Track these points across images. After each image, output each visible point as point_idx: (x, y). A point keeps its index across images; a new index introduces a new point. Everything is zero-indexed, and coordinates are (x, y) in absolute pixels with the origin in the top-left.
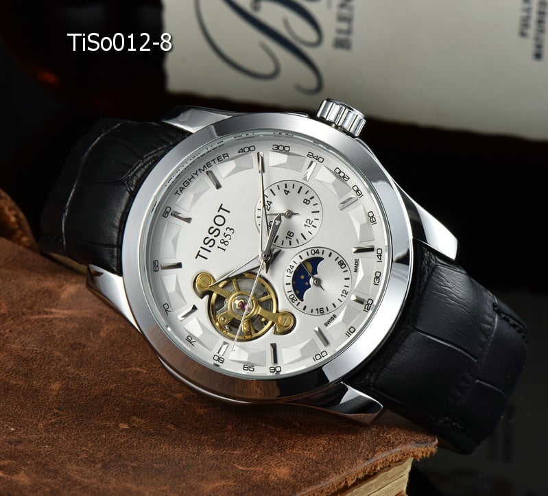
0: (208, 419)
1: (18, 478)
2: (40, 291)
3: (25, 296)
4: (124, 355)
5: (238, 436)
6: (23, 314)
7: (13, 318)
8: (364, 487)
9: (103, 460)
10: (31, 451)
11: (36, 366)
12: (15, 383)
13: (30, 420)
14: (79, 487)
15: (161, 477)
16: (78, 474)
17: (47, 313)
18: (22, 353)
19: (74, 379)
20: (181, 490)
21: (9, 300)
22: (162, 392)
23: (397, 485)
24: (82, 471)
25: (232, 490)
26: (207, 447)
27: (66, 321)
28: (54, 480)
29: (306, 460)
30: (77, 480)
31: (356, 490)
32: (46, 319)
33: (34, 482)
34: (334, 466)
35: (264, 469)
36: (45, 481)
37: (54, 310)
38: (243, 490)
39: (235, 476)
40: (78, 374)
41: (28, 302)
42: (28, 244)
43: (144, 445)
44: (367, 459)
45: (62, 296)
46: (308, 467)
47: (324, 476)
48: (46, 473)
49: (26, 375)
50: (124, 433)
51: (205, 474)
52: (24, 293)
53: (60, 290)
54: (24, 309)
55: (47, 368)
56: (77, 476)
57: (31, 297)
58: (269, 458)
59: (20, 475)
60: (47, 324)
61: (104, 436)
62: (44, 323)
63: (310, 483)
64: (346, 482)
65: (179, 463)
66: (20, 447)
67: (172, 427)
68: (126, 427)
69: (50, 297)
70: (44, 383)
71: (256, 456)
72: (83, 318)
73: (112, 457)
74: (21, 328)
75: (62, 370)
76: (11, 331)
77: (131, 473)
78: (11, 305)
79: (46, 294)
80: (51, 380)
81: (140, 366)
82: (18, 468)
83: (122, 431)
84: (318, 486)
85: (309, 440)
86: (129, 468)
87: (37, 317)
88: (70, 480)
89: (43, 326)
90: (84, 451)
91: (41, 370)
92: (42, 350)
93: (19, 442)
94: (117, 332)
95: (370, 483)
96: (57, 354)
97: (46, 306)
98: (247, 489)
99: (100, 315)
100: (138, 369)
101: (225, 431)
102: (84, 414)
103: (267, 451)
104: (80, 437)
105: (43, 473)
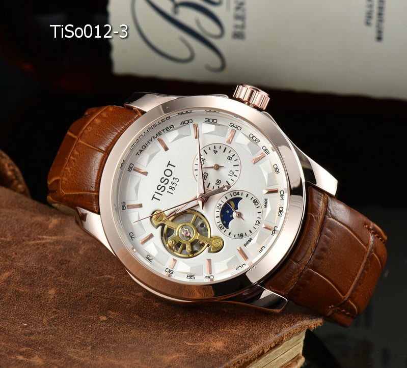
0: (162, 310)
1: (34, 361)
2: (33, 224)
3: (23, 228)
4: (98, 267)
5: (184, 321)
6: (24, 241)
7: (16, 244)
8: (273, 352)
9: (91, 344)
10: (40, 340)
11: (36, 278)
12: (23, 291)
13: (37, 317)
14: (77, 364)
15: (134, 353)
16: (76, 355)
17: (40, 239)
18: (25, 269)
19: (64, 286)
20: (149, 362)
21: (12, 231)
22: (127, 292)
23: (296, 349)
24: (77, 353)
25: (185, 360)
26: (164, 330)
27: (54, 244)
28: (59, 360)
29: (234, 336)
30: (75, 359)
31: (268, 355)
32: (40, 243)
33: (45, 363)
34: (254, 339)
35: (205, 344)
36: (53, 361)
37: (45, 237)
38: (193, 359)
39: (186, 350)
40: (67, 282)
41: (26, 232)
42: (22, 190)
43: (119, 331)
44: (277, 333)
45: (50, 227)
46: (236, 341)
47: (248, 347)
48: (53, 355)
49: (30, 285)
50: (104, 323)
51: (164, 350)
52: (22, 225)
53: (47, 222)
54: (24, 238)
55: (44, 279)
56: (75, 356)
57: (27, 228)
58: (208, 336)
59: (35, 358)
60: (41, 247)
61: (90, 326)
62: (39, 246)
63: (238, 352)
64: (263, 350)
65: (145, 343)
66: (32, 338)
67: (137, 317)
68: (105, 318)
69: (41, 228)
70: (44, 290)
71: (199, 335)
72: (66, 242)
73: (98, 341)
74: (23, 251)
75: (55, 279)
76: (16, 254)
77: (113, 352)
78: (14, 235)
79: (38, 226)
80: (48, 287)
81: (110, 274)
82: (33, 353)
83: (102, 322)
84: (244, 354)
85: (234, 321)
86: (111, 348)
87: (33, 242)
88: (70, 359)
89: (38, 248)
90: (77, 338)
91: (40, 280)
92: (39, 266)
93: (31, 334)
94: (91, 251)
95: (278, 349)
96: (50, 268)
97: (39, 234)
98: (195, 359)
99: (78, 239)
100: (109, 276)
101: (175, 318)
102: (75, 311)
103: (206, 331)
104: (73, 328)
105: (51, 356)
